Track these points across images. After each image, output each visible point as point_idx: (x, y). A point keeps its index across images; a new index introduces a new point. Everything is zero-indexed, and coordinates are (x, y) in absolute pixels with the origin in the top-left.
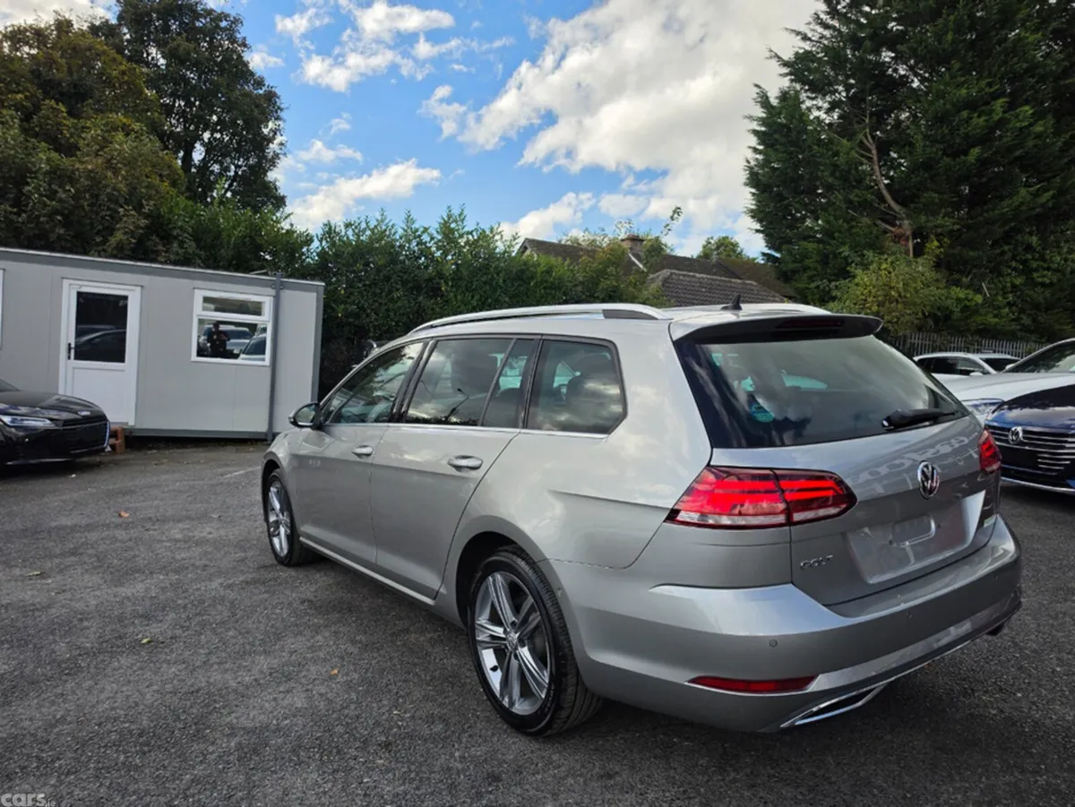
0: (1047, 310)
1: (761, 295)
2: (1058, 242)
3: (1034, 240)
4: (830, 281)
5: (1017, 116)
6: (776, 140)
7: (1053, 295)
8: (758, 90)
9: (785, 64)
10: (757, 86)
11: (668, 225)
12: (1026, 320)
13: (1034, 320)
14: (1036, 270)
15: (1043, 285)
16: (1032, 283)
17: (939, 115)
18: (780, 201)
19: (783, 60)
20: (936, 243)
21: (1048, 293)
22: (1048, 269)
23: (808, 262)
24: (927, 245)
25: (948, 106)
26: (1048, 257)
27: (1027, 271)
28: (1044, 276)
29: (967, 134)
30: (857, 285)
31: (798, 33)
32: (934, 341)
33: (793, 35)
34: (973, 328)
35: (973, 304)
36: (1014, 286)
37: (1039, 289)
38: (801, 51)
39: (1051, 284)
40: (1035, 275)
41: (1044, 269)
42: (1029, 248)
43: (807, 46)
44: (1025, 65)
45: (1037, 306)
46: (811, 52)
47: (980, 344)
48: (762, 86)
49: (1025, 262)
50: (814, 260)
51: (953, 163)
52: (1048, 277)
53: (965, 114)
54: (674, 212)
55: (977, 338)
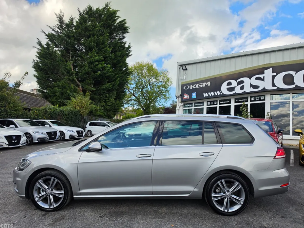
0: (110, 111)
1: (42, 102)
2: (111, 96)
3: (108, 95)
4: (64, 100)
5: (107, 67)
6: (47, 57)
7: (111, 108)
8: (38, 40)
9: (46, 35)
10: (38, 39)
11: (23, 77)
12: (106, 114)
13: (107, 113)
14: (107, 102)
15: (109, 105)
16: (106, 105)
17: (91, 62)
18: (46, 75)
19: (46, 34)
20: (88, 93)
21: (110, 107)
22: (110, 102)
23: (56, 94)
24: (86, 93)
25: (93, 60)
26: (110, 99)
27: (105, 102)
28: (109, 103)
29: (97, 68)
30: (72, 102)
31: (51, 28)
32: (89, 118)
33: (50, 28)
34: (97, 115)
35: (97, 109)
36: (103, 105)
37: (108, 106)
38: (51, 33)
39: (110, 106)
40: (107, 103)
41: (109, 102)
42: (106, 97)
43: (53, 32)
44: (108, 55)
45: (108, 110)
46: (53, 34)
47: (98, 119)
48: (39, 39)
49: (105, 100)
50: (59, 93)
51: (94, 74)
52: (110, 104)
53: (97, 63)
54: (26, 73)
55: (97, 117)
